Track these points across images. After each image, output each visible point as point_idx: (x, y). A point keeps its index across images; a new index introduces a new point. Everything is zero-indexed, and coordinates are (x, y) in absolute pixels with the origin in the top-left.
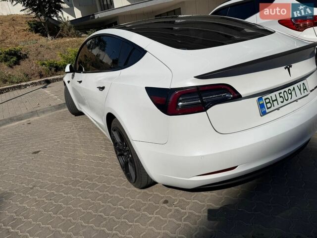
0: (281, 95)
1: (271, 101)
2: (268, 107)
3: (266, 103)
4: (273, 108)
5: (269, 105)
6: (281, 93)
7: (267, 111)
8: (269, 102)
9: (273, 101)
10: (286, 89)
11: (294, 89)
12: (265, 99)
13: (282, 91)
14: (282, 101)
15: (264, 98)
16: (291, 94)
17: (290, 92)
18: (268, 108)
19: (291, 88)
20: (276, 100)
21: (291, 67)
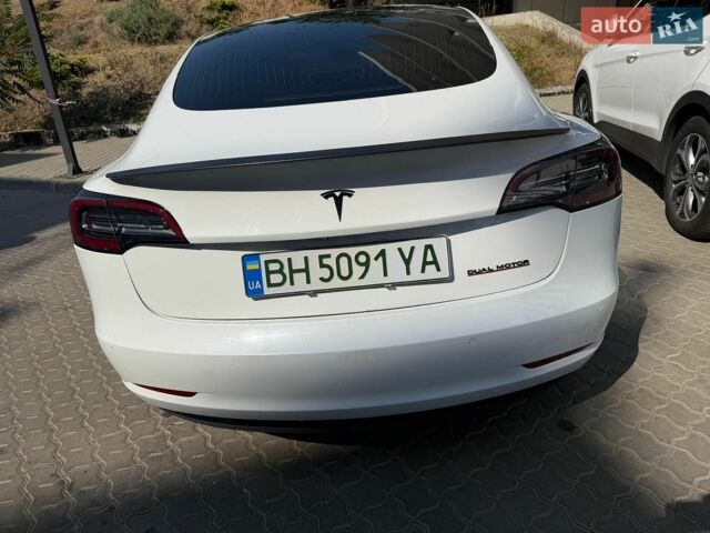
0: (325, 261)
1: (286, 271)
2: (272, 282)
3: (269, 273)
4: (287, 288)
5: (276, 278)
6: (328, 256)
7: (268, 291)
8: (280, 271)
9: (292, 272)
10: (352, 251)
11: (382, 253)
12: (267, 262)
13: (335, 252)
14: (327, 276)
15: (264, 258)
16: (367, 264)
17: (362, 259)
18: (270, 285)
19: (373, 250)
20: (306, 270)
21: (350, 196)
